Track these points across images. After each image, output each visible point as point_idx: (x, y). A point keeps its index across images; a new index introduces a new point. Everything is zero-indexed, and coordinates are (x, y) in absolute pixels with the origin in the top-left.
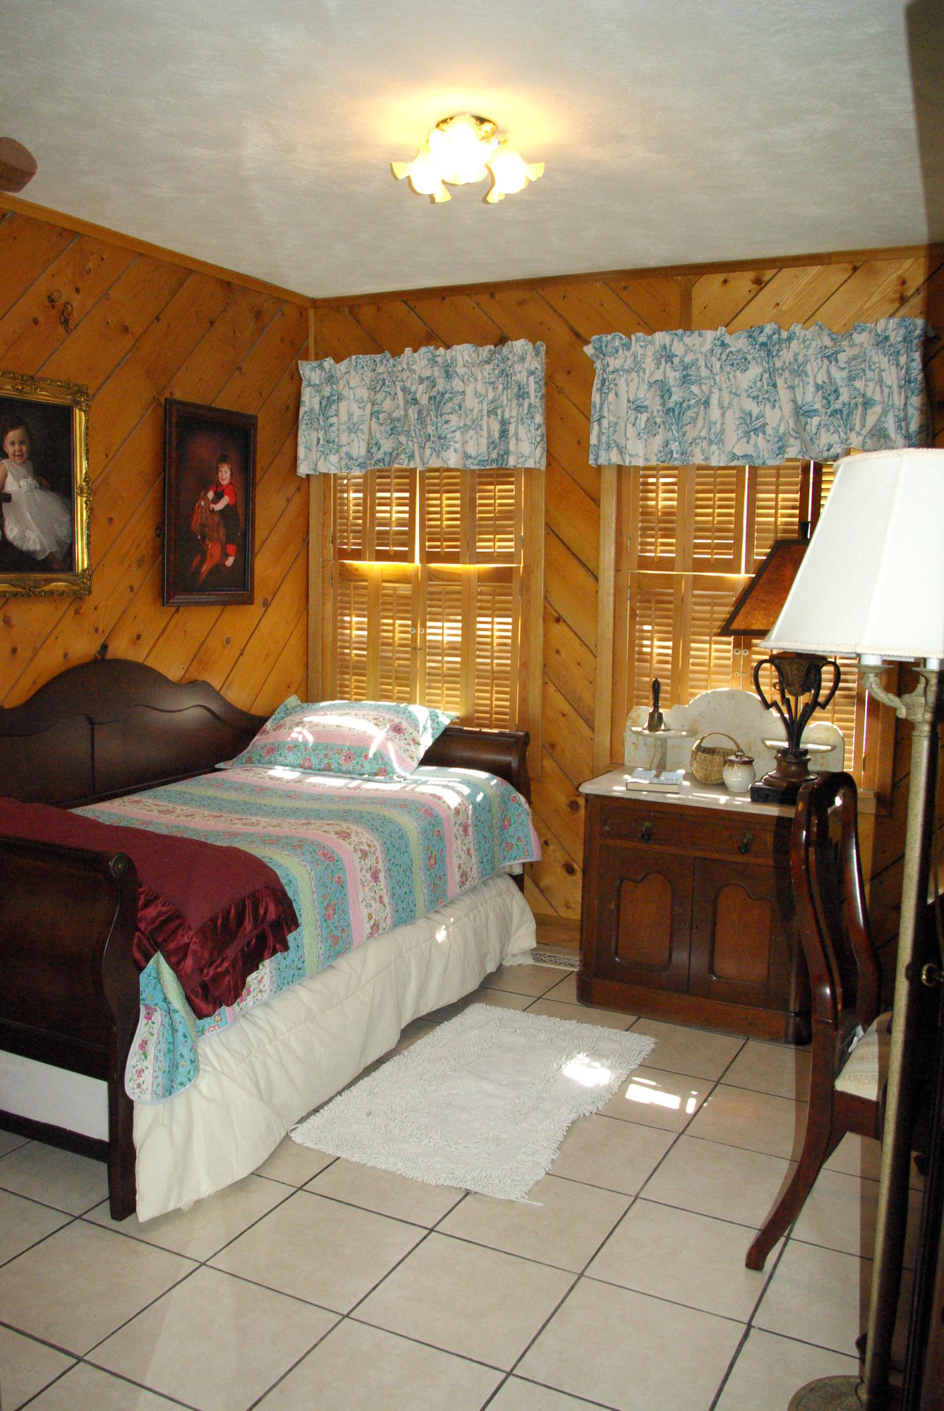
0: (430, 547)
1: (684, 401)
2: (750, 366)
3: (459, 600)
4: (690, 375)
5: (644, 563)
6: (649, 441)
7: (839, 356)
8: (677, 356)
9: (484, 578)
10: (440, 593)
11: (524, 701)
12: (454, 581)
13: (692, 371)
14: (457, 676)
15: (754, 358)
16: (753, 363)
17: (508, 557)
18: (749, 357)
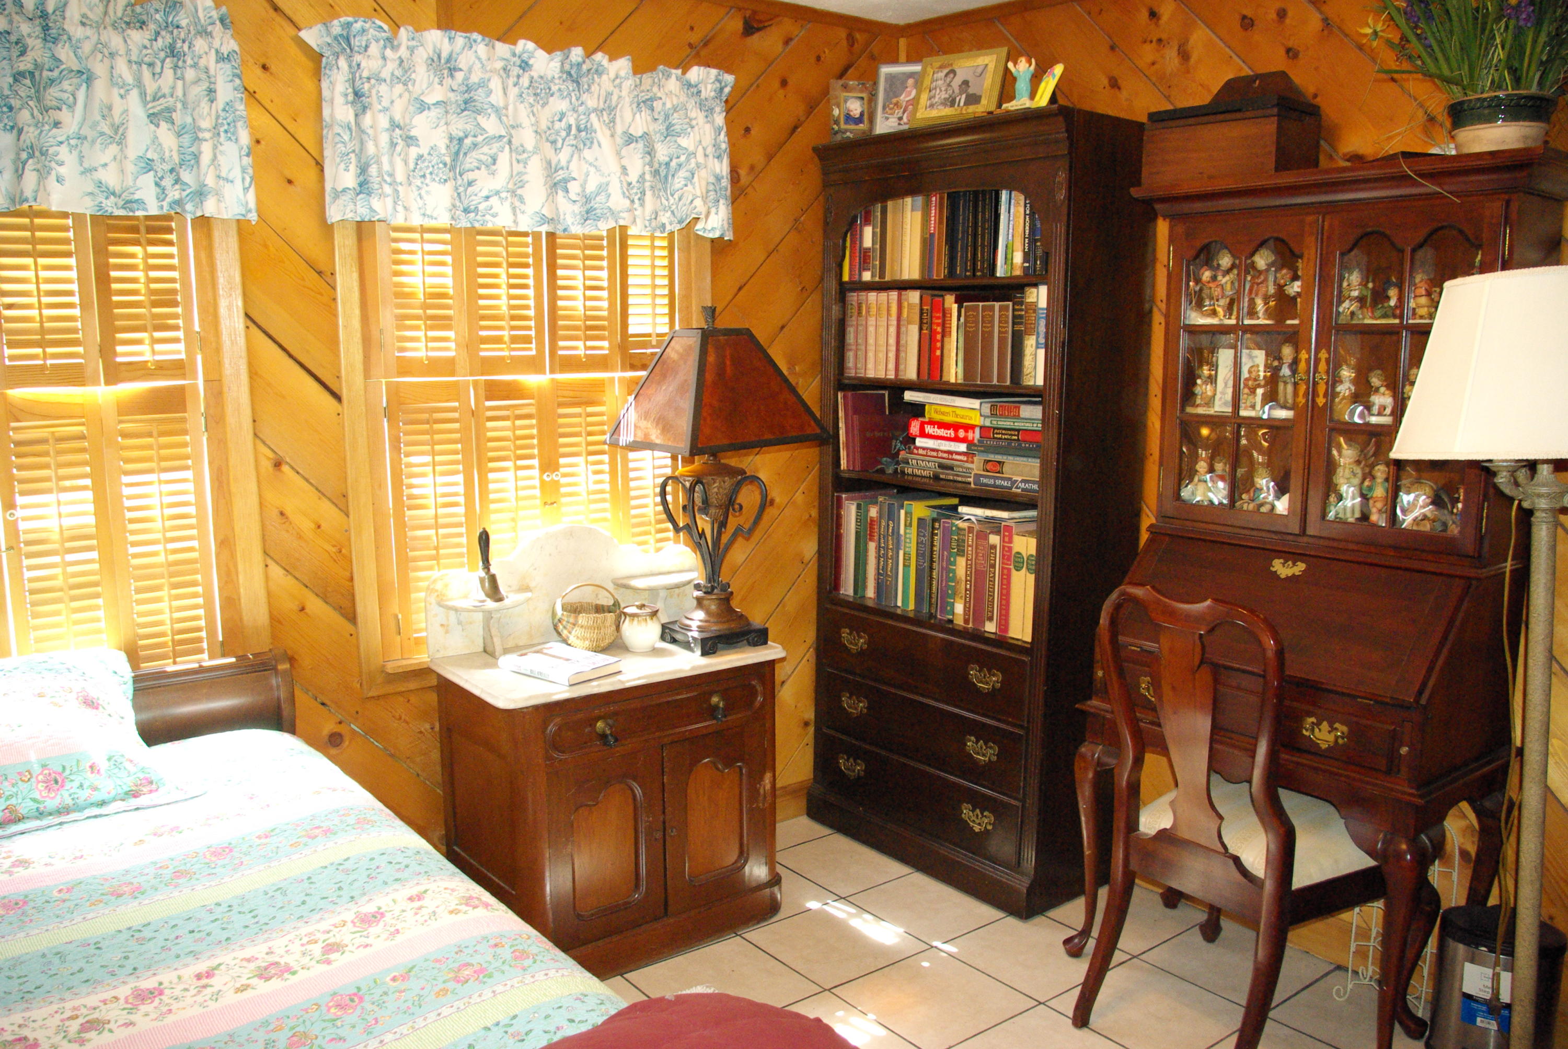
0: (12, 358)
1: (466, 137)
2: (551, 99)
3: (84, 450)
4: (475, 101)
5: (406, 366)
6: (425, 188)
7: (655, 104)
8: (461, 70)
9: (127, 408)
10: (44, 441)
11: (230, 603)
12: (71, 417)
13: (479, 95)
14: (96, 584)
15: (560, 90)
16: (557, 95)
17: (178, 368)
18: (554, 88)
